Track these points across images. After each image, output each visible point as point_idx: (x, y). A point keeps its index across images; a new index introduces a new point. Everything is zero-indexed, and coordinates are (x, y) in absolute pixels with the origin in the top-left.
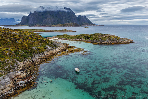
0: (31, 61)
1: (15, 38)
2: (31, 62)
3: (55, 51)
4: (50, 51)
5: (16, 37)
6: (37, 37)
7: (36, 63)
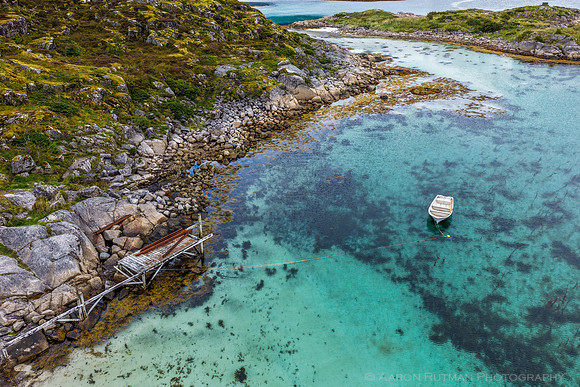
0: (205, 139)
1: (143, 20)
2: (201, 141)
3: (319, 90)
4: (299, 89)
5: (147, 14)
6: (240, 17)
7: (227, 152)
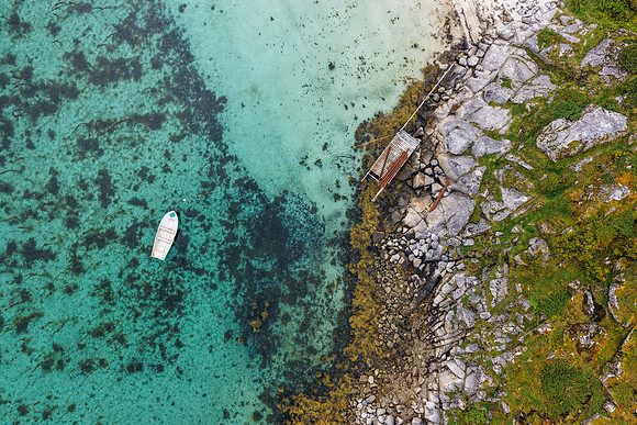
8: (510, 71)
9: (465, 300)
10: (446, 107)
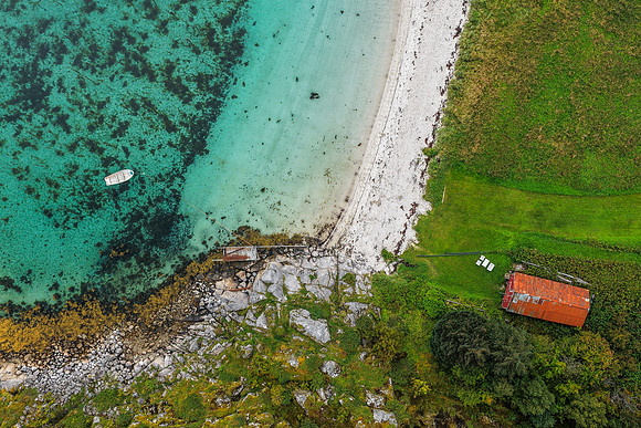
8: (322, 274)
9: (201, 339)
10: (283, 259)
